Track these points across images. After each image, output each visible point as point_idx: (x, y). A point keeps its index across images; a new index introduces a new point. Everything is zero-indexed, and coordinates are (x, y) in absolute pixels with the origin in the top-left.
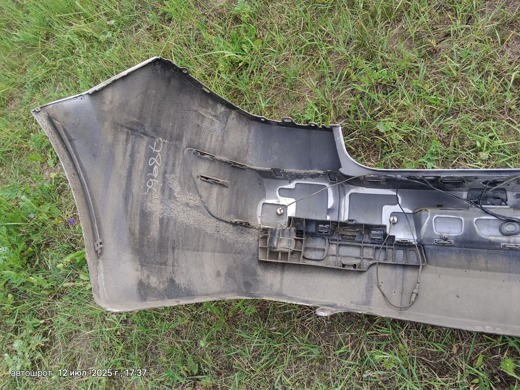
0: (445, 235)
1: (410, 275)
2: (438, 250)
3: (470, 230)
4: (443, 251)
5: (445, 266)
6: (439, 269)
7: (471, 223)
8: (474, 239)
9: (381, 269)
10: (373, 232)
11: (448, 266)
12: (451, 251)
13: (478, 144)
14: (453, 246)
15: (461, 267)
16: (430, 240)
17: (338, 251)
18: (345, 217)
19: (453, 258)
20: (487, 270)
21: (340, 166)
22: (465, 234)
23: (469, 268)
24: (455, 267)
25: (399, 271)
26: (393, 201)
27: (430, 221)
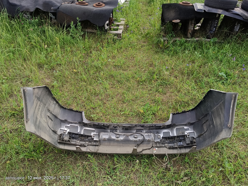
0: (105, 138)
1: (97, 147)
2: (103, 142)
3: (110, 137)
4: (104, 142)
5: (104, 145)
6: (103, 146)
7: (110, 135)
8: (111, 139)
9: (90, 146)
10: (89, 138)
11: (105, 145)
12: (106, 142)
13: (113, 121)
14: (106, 141)
15: (108, 145)
16: (101, 139)
17: (79, 142)
18: (82, 133)
19: (106, 143)
20: (113, 146)
21: (83, 120)
22: (109, 138)
23: (109, 145)
24: (107, 145)
25: (94, 147)
26: (94, 131)
27: (102, 134)
